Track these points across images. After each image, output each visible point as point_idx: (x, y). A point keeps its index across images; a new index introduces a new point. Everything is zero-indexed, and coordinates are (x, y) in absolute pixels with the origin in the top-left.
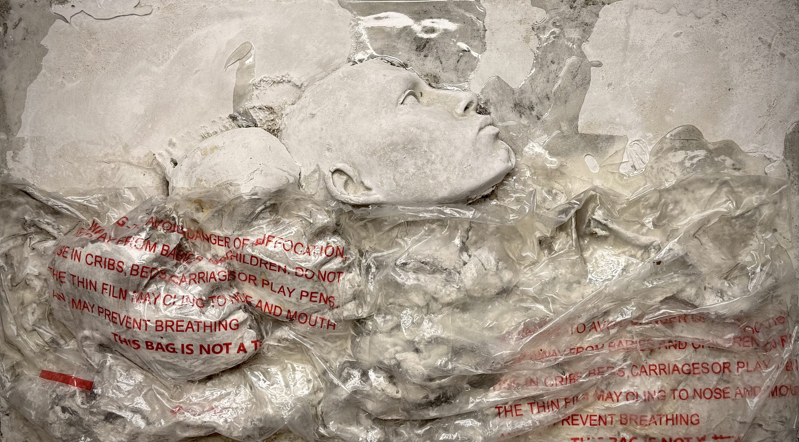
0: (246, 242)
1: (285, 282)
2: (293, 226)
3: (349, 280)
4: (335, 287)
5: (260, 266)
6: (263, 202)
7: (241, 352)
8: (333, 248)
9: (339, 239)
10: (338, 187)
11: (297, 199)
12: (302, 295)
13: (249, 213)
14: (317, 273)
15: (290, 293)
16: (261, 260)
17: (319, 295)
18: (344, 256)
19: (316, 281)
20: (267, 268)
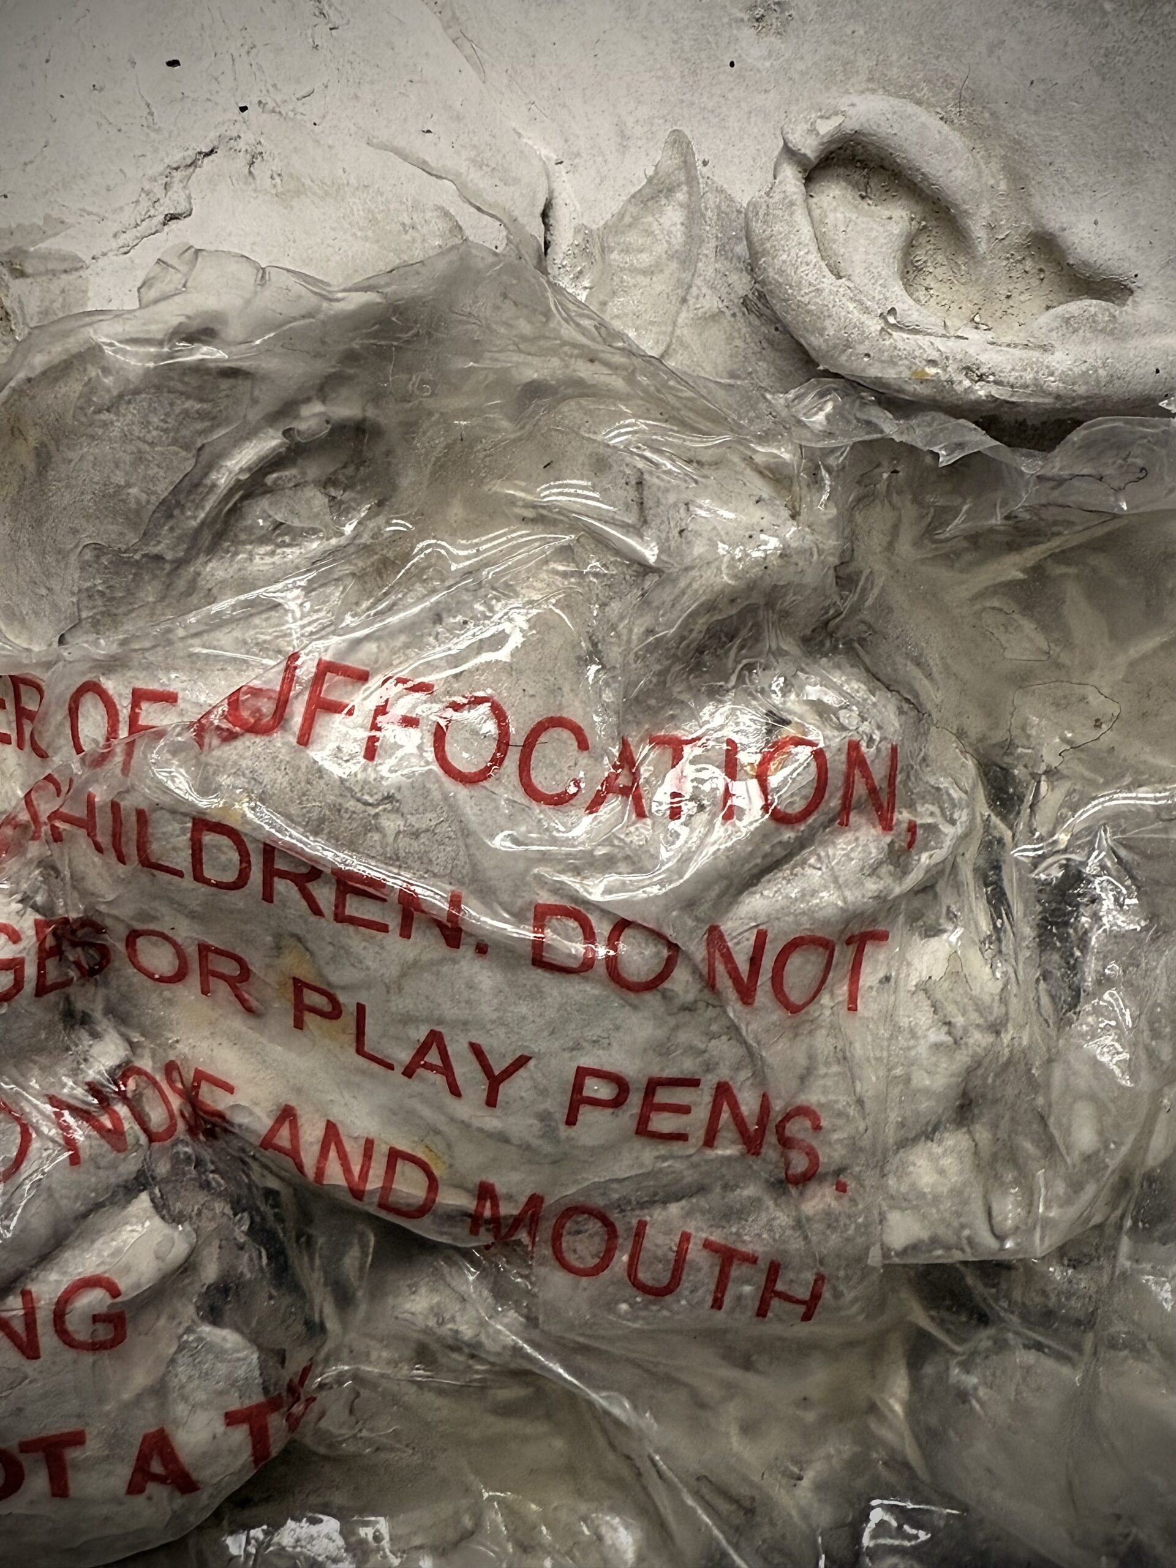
0: (152, 715)
1: (450, 1011)
2: (507, 591)
3: (925, 988)
4: (823, 1043)
5: (268, 895)
6: (268, 398)
7: (152, 1488)
8: (819, 755)
9: (856, 687)
10: (860, 278)
11: (535, 391)
12: (577, 1101)
13: (163, 489)
14: (698, 950)
15: (495, 1081)
16: (269, 851)
17: (701, 1100)
18: (903, 816)
19: (689, 1008)
20: (317, 911)
